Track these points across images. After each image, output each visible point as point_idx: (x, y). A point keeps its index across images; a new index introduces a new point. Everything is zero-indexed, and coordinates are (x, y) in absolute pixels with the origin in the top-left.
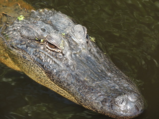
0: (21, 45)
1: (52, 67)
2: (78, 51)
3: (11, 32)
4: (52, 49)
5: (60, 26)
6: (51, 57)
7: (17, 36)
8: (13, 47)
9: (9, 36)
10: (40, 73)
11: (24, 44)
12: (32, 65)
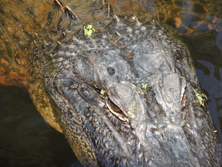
0: (70, 88)
1: (109, 146)
2: (160, 126)
3: (61, 59)
4: (115, 113)
5: (145, 68)
6: (111, 128)
7: (68, 69)
8: (56, 88)
9: (55, 65)
10: (89, 151)
11: (75, 89)
12: (79, 132)
